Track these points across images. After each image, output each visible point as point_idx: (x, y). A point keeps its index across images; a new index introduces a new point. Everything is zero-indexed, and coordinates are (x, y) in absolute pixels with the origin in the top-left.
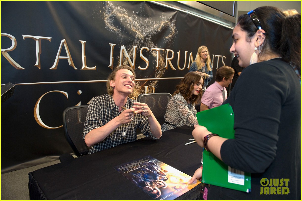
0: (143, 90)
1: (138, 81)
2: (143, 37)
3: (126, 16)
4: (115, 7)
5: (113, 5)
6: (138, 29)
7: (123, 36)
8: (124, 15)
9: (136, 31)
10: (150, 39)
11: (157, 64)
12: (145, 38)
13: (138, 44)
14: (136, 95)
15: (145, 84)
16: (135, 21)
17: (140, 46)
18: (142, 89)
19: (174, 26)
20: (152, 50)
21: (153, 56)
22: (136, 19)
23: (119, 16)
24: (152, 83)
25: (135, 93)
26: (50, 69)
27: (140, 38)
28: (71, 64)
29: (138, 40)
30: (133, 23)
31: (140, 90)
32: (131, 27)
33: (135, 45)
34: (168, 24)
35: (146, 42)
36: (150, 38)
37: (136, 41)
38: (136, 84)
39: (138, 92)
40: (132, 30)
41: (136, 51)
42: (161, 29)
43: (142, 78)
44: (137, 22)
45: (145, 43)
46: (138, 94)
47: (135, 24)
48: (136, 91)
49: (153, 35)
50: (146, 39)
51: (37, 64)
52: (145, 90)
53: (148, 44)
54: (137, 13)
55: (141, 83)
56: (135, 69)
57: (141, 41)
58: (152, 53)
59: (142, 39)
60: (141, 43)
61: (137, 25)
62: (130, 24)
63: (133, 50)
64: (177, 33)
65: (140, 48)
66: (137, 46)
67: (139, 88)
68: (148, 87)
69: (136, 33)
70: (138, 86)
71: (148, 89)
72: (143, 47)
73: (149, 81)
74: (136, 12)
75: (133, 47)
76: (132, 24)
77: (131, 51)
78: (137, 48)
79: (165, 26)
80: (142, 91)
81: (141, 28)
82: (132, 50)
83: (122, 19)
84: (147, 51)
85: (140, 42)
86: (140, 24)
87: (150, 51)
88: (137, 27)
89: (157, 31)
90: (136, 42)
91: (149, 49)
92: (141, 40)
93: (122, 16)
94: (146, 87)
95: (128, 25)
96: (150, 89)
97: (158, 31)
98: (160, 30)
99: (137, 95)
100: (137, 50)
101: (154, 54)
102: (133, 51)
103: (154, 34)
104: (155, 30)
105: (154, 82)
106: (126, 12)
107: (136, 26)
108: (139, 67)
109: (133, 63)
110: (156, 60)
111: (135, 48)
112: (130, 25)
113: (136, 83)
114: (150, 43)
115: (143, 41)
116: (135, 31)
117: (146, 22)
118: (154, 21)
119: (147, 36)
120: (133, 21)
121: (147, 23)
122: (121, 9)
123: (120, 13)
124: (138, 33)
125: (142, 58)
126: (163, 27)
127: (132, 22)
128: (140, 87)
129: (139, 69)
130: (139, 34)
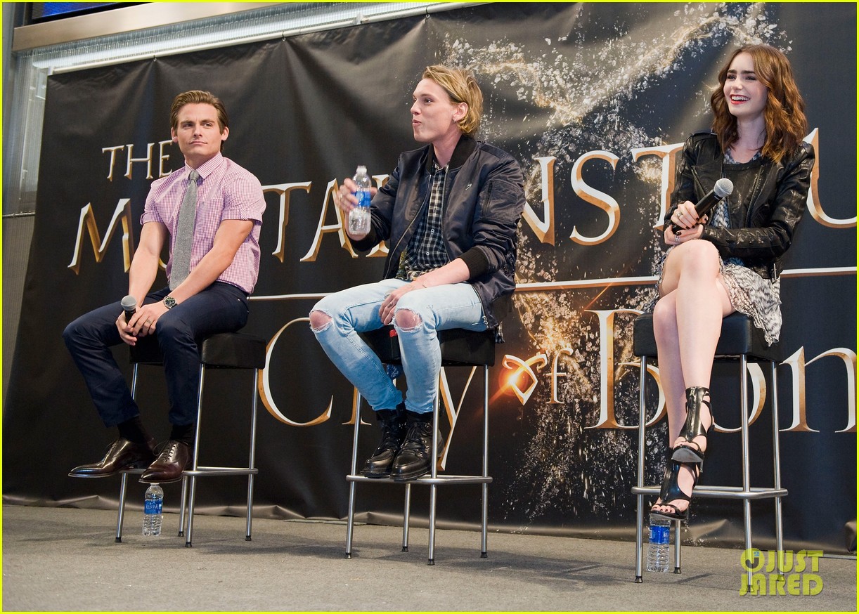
0: (589, 328)
1: (569, 290)
2: (577, 117)
3: (514, 66)
4: (476, 50)
5: (469, 49)
6: (563, 95)
7: (498, 134)
8: (508, 65)
9: (552, 105)
10: (614, 117)
11: (659, 211)
12: (588, 119)
13: (560, 149)
14: (554, 346)
15: (599, 300)
16: (549, 73)
17: (569, 152)
18: (580, 321)
19: (763, 25)
20: (635, 159)
21: (643, 179)
22: (556, 63)
23: (488, 75)
24: (638, 298)
25: (551, 339)
26: (301, 260)
27: (565, 125)
28: (345, 244)
29: (557, 132)
30: (543, 79)
31: (574, 327)
32: (530, 95)
33: (547, 154)
34: (722, 26)
35: (595, 130)
36: (617, 110)
37: (549, 138)
38: (557, 300)
39: (563, 333)
40: (534, 103)
41: (552, 175)
42: (674, 62)
43: (583, 279)
44: (561, 71)
45: (593, 138)
46: (562, 343)
47: (549, 82)
48: (554, 329)
49: (630, 96)
50: (595, 122)
51: (278, 250)
52: (599, 330)
53: (610, 137)
54: (564, 39)
55: (576, 298)
56: (556, 244)
57: (571, 133)
58: (639, 172)
59: (574, 126)
60: (572, 141)
61: (556, 82)
62: (530, 85)
63: (540, 171)
64: (790, 49)
65: (571, 158)
66: (554, 155)
67: (567, 317)
68: (616, 314)
69: (552, 111)
70: (564, 310)
71: (615, 324)
72: (583, 153)
73: (618, 289)
74: (559, 39)
75: (537, 162)
76: (539, 83)
77: (533, 177)
78: (556, 163)
79: (700, 43)
80: (585, 331)
81: (575, 87)
82: (534, 173)
83: (497, 80)
84: (609, 165)
85: (568, 138)
86: (571, 74)
87: (628, 165)
88: (559, 87)
89: (653, 76)
90: (549, 142)
91: (618, 155)
92: (568, 132)
93: (499, 72)
94: (605, 316)
95: (522, 90)
96: (626, 323)
97: (658, 73)
98: (667, 68)
99: (558, 347)
100: (557, 168)
101: (647, 173)
102: (539, 176)
103: (635, 92)
104: (642, 73)
105: (646, 294)
106: (516, 52)
107: (555, 86)
108: (575, 234)
109: (542, 219)
110: (653, 198)
111: (549, 165)
112: (530, 89)
113: (558, 297)
114: (618, 133)
115: (579, 132)
116: (546, 105)
117: (603, 58)
118: (638, 42)
119: (598, 109)
120: (543, 71)
121: (607, 58)
122: (498, 50)
123: (494, 61)
124: (558, 108)
125: (587, 196)
126: (685, 52)
127: (537, 78)
128: (575, 313)
129: (574, 244)
130: (561, 111)
